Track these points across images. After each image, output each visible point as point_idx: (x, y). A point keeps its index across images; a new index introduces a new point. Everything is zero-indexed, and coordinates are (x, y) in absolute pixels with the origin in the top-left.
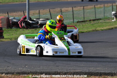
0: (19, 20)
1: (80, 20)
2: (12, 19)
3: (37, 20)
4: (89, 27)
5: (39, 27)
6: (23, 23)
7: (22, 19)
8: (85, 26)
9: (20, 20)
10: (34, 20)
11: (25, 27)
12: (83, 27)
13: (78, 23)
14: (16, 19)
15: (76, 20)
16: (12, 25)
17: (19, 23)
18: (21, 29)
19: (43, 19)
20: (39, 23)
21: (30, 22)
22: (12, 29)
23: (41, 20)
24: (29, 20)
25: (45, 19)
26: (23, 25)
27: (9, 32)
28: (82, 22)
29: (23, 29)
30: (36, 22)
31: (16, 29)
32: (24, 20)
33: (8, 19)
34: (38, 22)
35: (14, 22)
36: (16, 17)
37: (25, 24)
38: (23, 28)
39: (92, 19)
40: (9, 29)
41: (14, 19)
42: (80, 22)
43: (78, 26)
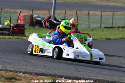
0: (43, 19)
1: (108, 26)
2: (36, 17)
4: (117, 34)
6: (47, 23)
7: (46, 18)
8: (113, 33)
9: (45, 19)
10: (60, 20)
11: (49, 27)
12: (110, 34)
13: (106, 29)
14: (40, 18)
15: (103, 26)
16: (35, 23)
17: (42, 22)
18: (44, 29)
21: (55, 22)
22: (35, 28)
24: (54, 20)
26: (47, 24)
27: (31, 30)
28: (110, 28)
29: (46, 29)
31: (39, 28)
32: (49, 20)
33: (32, 16)
35: (38, 20)
36: (40, 16)
37: (49, 23)
38: (47, 27)
39: (121, 25)
40: (32, 28)
41: (38, 17)
42: (108, 28)
43: (106, 31)
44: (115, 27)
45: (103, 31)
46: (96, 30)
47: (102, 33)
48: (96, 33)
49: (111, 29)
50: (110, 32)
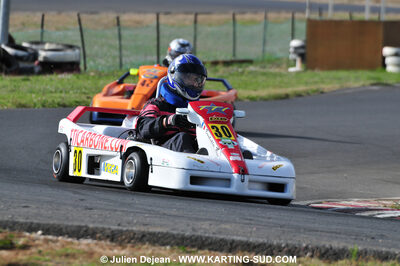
3: (34, 47)
5: (37, 69)
19: (53, 46)
20: (41, 59)
21: (10, 51)
23: (47, 46)
24: (7, 45)
25: (60, 47)
30: (30, 54)
34: (35, 55)
39: (222, 57)
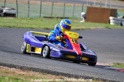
1: (47, 16)
3: (2, 8)
5: (2, 15)
8: (52, 23)
13: (45, 18)
15: (43, 15)
23: (6, 8)
34: (2, 11)
43: (45, 21)
44: (54, 18)
45: (42, 20)
46: (35, 20)
47: (41, 22)
48: (35, 22)
49: (50, 19)
50: (49, 22)
